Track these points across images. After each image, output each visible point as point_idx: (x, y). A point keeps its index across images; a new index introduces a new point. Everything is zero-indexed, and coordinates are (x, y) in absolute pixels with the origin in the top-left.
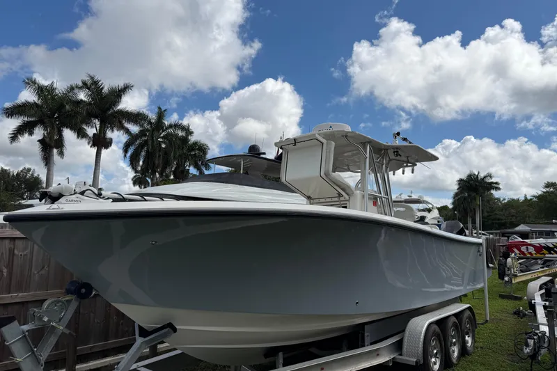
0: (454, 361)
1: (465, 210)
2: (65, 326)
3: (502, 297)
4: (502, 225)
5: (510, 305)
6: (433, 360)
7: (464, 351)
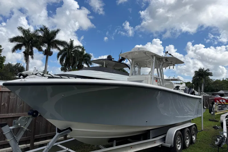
0: (187, 146)
1: (197, 84)
2: (27, 127)
3: (210, 120)
4: (213, 91)
5: (213, 124)
6: (178, 145)
7: (191, 142)
